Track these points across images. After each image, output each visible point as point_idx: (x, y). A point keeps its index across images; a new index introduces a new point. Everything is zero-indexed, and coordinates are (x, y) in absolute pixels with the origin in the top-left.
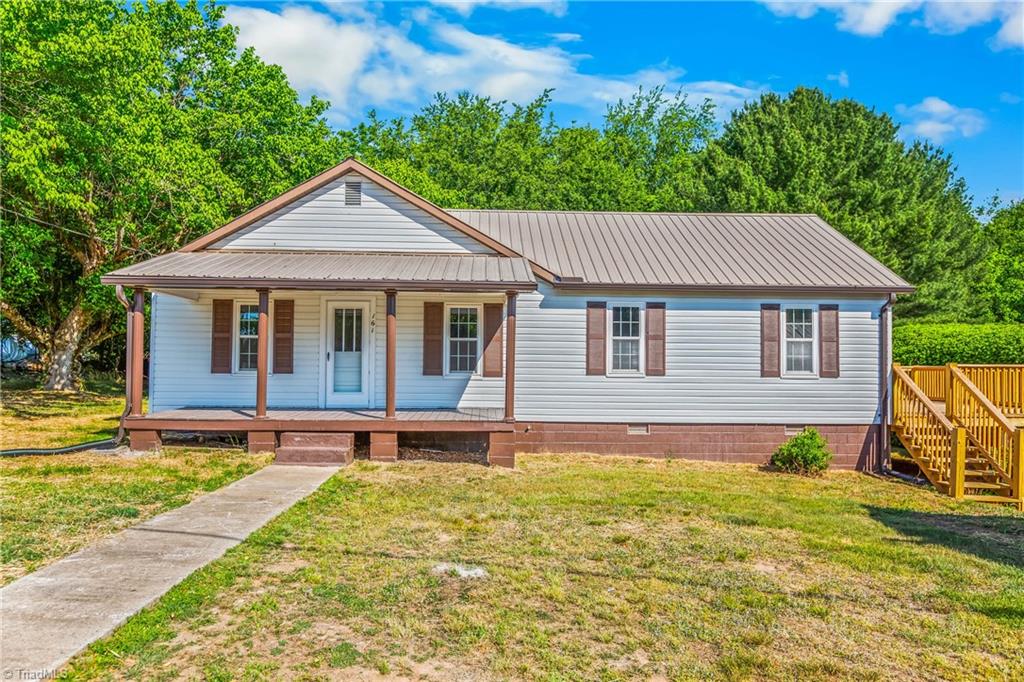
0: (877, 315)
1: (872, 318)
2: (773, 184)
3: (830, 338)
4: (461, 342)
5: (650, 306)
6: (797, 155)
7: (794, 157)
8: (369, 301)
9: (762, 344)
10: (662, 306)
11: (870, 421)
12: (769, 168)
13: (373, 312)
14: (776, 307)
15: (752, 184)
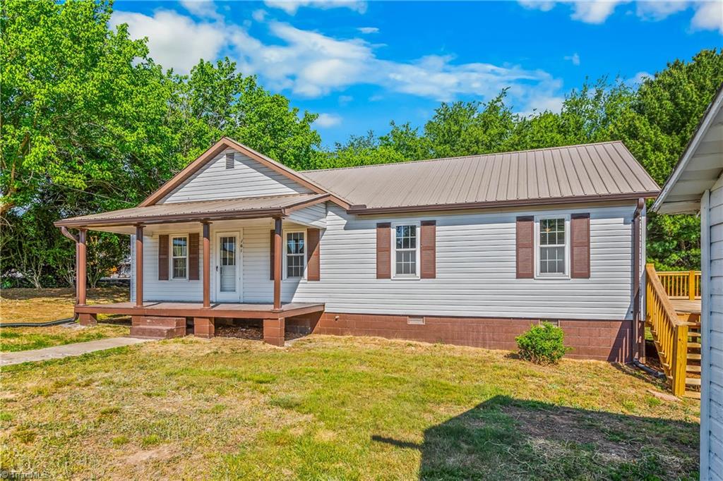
0: (630, 220)
1: (625, 223)
2: (668, 131)
3: (582, 244)
4: (295, 257)
5: (425, 224)
6: (690, 104)
7: (687, 106)
8: (239, 231)
9: (517, 250)
11: (623, 317)
12: (666, 118)
13: (242, 238)
14: (530, 219)
15: (648, 133)
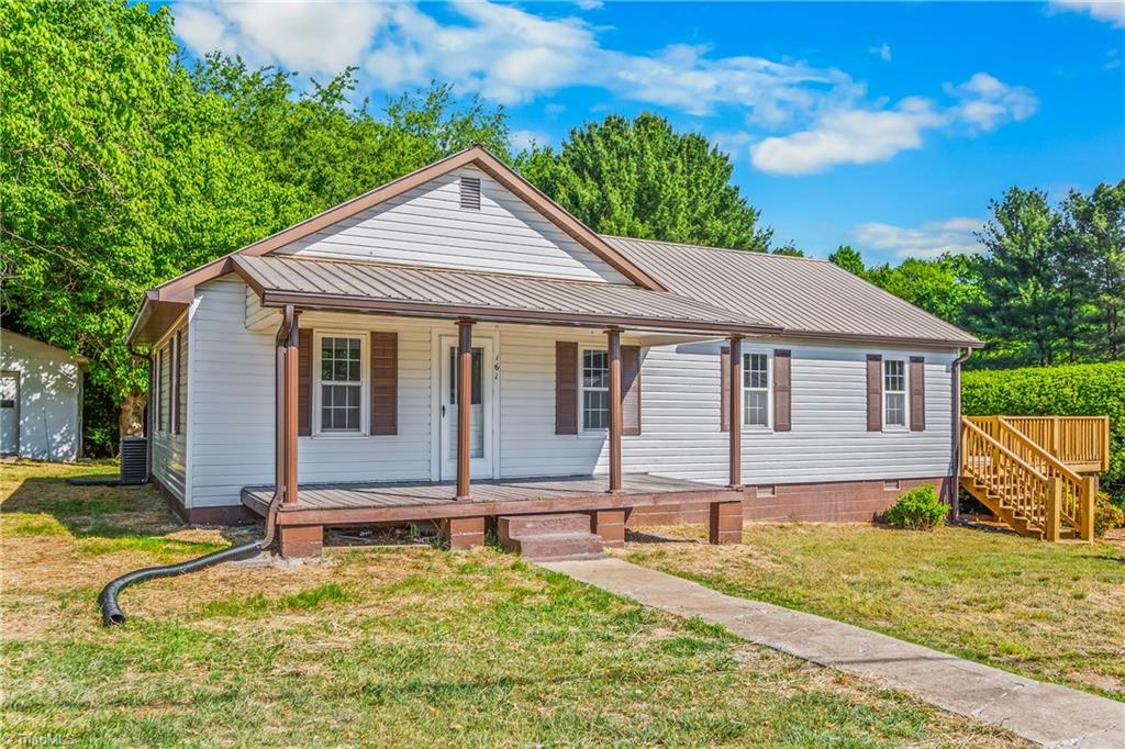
0: (950, 368)
1: (946, 371)
3: (918, 391)
5: (778, 353)
8: (492, 338)
9: (868, 397)
10: (787, 354)
11: (945, 473)
13: (497, 353)
14: (878, 358)
